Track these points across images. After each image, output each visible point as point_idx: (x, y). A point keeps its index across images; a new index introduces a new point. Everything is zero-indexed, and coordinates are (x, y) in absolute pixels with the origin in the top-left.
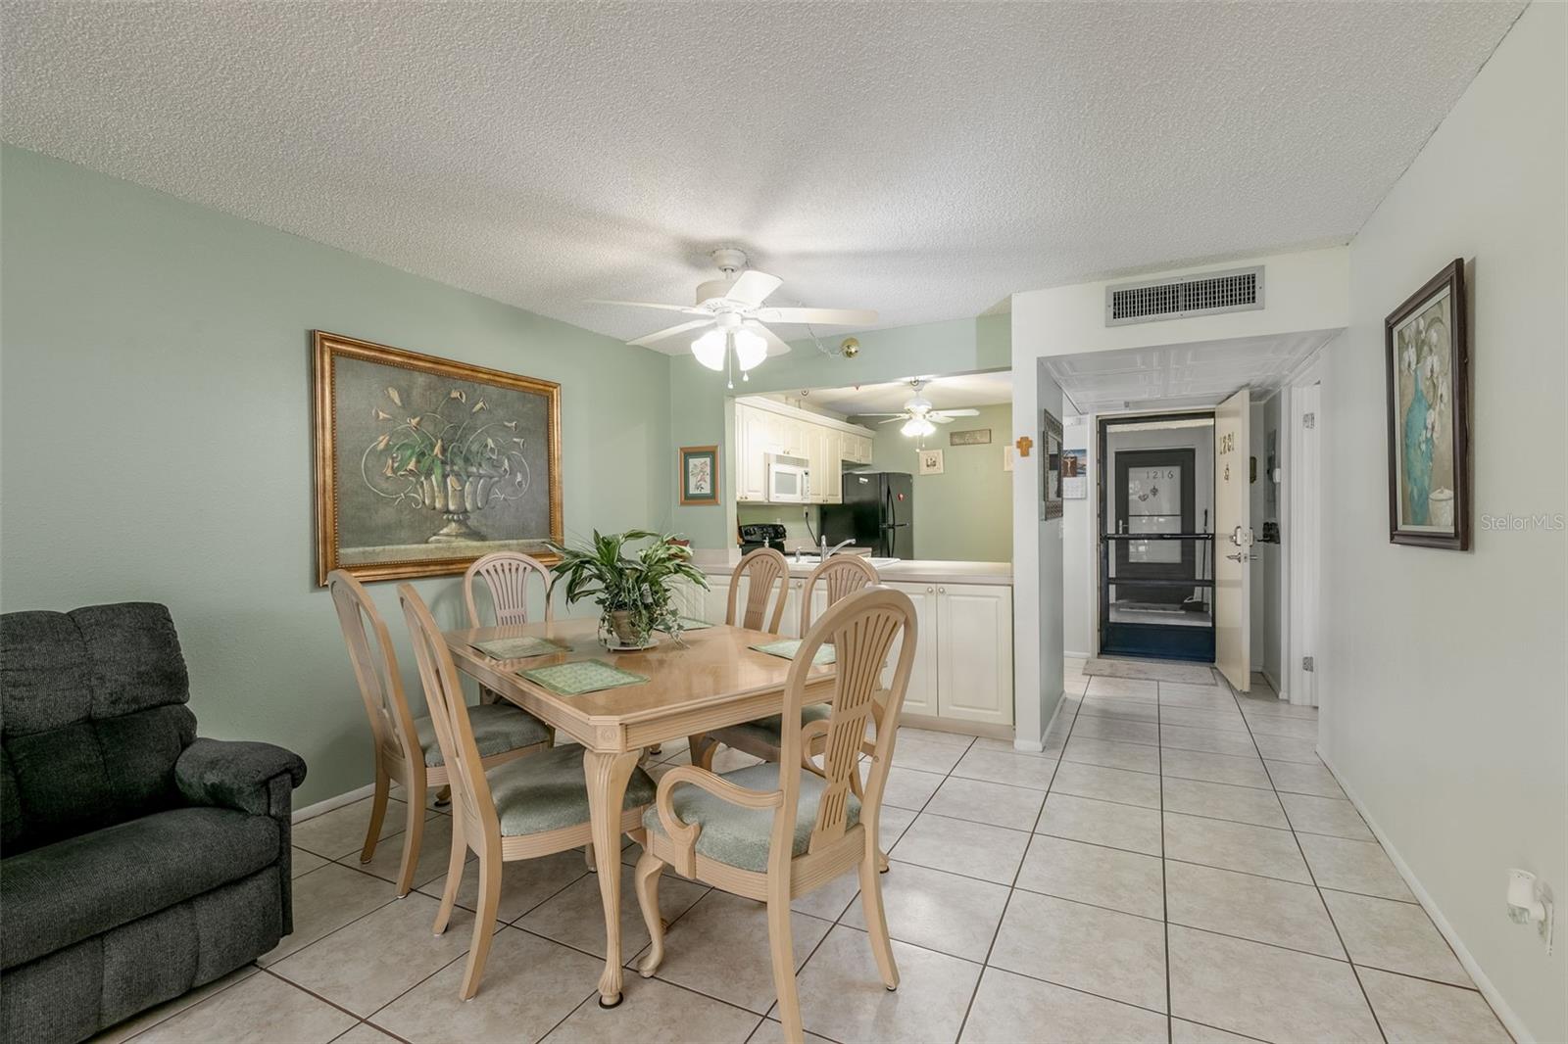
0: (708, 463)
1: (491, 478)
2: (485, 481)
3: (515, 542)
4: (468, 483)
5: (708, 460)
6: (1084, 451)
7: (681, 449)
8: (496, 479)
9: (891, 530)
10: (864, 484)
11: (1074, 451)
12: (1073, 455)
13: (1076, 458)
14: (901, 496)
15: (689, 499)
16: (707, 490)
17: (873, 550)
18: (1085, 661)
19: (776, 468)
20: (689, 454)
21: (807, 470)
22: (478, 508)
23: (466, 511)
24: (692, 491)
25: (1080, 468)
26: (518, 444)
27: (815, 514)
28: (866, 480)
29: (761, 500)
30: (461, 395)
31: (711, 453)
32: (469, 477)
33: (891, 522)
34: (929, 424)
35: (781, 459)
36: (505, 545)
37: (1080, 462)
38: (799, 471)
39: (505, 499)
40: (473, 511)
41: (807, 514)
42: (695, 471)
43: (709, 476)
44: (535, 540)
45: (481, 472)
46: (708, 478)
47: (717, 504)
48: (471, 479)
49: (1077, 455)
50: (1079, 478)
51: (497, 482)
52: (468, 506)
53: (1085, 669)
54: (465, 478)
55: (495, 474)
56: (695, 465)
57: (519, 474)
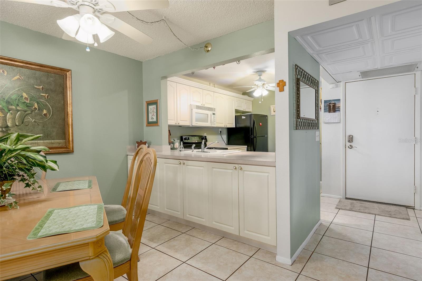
0: (155, 108)
1: (25, 111)
2: (21, 113)
3: (42, 141)
4: (9, 114)
5: (155, 106)
6: (339, 100)
7: (146, 102)
8: (29, 112)
9: (255, 139)
10: (244, 119)
11: (334, 100)
12: (334, 102)
13: (335, 103)
14: (261, 124)
15: (150, 124)
16: (155, 120)
17: (247, 147)
18: (338, 200)
19: (195, 110)
20: (149, 104)
21: (214, 112)
22: (16, 125)
23: (7, 127)
24: (150, 120)
25: (337, 108)
26: (44, 96)
27: (225, 132)
28: (245, 117)
29: (188, 125)
30: (3, 71)
31: (155, 103)
32: (9, 111)
33: (255, 135)
34: (266, 91)
35: (198, 107)
36: (35, 143)
37: (337, 105)
38: (210, 113)
39: (34, 121)
40: (13, 127)
41: (221, 132)
42: (151, 112)
43: (155, 113)
44: (56, 141)
45: (18, 108)
46: (155, 114)
47: (158, 125)
48: (11, 112)
49: (336, 102)
50: (337, 113)
51: (29, 114)
52: (9, 124)
53: (337, 205)
54: (7, 111)
55: (28, 110)
56: (151, 109)
57: (44, 110)
